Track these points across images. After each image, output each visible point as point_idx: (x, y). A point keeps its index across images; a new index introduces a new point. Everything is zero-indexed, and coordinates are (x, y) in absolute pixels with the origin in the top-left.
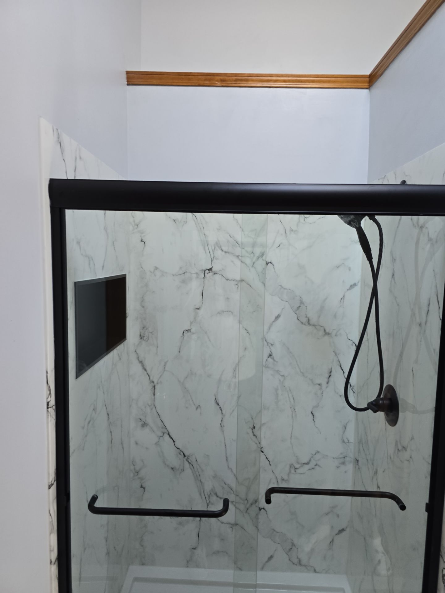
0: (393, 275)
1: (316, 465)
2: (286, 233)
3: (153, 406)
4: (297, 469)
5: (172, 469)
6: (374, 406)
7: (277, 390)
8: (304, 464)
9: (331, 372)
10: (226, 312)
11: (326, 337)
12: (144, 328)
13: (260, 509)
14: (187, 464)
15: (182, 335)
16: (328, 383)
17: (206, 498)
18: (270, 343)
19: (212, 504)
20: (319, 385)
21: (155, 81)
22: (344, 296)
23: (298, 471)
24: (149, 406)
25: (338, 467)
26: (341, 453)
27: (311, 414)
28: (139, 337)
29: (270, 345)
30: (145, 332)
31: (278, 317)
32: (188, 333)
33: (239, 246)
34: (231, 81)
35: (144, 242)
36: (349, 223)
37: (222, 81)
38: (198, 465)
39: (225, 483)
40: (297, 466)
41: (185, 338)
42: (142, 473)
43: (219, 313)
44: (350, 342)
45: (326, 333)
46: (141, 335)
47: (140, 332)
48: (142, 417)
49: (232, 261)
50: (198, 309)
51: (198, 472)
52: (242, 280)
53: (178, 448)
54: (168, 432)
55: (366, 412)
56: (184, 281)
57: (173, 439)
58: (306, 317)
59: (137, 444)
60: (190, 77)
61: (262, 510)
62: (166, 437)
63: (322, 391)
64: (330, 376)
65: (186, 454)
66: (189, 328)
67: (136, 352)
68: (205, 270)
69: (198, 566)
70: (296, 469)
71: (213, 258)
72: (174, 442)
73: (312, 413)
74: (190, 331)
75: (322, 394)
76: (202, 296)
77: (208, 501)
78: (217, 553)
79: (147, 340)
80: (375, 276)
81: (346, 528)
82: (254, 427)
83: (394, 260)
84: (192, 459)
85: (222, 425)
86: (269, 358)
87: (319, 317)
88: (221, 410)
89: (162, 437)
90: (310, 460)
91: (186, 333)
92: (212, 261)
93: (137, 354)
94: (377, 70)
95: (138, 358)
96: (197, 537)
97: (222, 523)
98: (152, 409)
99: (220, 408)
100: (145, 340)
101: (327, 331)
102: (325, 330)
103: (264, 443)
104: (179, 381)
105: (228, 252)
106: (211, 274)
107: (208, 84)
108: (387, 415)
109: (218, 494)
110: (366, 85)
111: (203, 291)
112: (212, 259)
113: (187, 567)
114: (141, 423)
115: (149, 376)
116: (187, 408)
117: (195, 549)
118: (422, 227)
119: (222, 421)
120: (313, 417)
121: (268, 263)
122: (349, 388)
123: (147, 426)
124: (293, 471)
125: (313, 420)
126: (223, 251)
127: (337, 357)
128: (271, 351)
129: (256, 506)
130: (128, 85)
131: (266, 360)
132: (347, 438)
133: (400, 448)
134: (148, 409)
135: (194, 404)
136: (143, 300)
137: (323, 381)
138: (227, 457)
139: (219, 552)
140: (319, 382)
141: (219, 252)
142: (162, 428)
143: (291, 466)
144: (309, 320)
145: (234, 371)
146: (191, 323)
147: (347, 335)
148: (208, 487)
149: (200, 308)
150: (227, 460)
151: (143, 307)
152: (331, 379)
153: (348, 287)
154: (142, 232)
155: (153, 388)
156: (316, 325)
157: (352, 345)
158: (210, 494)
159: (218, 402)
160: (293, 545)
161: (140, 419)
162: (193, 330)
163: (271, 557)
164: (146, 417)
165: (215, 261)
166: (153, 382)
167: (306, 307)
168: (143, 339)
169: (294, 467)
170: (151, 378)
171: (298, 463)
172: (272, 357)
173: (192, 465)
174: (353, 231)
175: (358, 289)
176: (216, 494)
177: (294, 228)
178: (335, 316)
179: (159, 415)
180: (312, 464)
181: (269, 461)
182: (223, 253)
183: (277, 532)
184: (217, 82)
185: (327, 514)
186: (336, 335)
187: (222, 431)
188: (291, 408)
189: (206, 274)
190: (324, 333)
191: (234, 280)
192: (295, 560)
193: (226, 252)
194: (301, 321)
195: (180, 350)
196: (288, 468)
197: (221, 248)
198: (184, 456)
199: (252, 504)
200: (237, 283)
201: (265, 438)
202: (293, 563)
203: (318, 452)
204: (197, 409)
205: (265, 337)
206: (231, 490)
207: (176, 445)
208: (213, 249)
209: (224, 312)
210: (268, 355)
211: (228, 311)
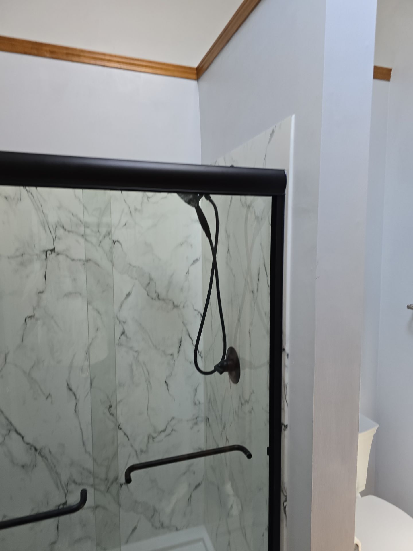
0: (228, 250)
1: (172, 430)
2: (131, 212)
5: (23, 466)
6: (220, 368)
7: (131, 366)
8: (161, 432)
9: (181, 342)
10: (73, 293)
11: (175, 310)
13: (121, 485)
14: (39, 458)
15: (24, 322)
16: (179, 352)
17: (63, 488)
18: (122, 321)
19: (70, 493)
20: (172, 355)
22: (188, 271)
23: (156, 440)
25: (192, 428)
26: (194, 415)
27: (165, 385)
29: (122, 323)
31: (129, 294)
32: (31, 319)
33: (83, 225)
36: (189, 202)
38: (53, 456)
39: (83, 468)
40: (155, 435)
41: (28, 325)
43: (66, 295)
44: (196, 313)
45: (175, 306)
49: (77, 241)
50: (42, 292)
51: (53, 463)
52: (88, 261)
53: (28, 444)
54: (15, 428)
55: (213, 374)
56: (22, 264)
57: (22, 435)
58: (156, 292)
61: (123, 486)
62: (14, 434)
63: (174, 361)
64: (180, 345)
65: (37, 448)
66: (32, 314)
68: (47, 251)
70: (153, 438)
71: (55, 237)
72: (23, 437)
73: (166, 383)
74: (34, 317)
75: (174, 363)
76: (45, 278)
77: (66, 492)
78: (79, 540)
80: (214, 251)
81: (202, 482)
82: (111, 406)
83: (228, 237)
84: (46, 452)
85: (76, 410)
86: (122, 335)
87: (168, 291)
89: (8, 435)
90: (166, 427)
91: (29, 320)
94: (203, 63)
99: (74, 394)
101: (176, 303)
102: (173, 304)
103: (121, 421)
104: (24, 372)
105: (72, 232)
106: (54, 254)
108: (230, 374)
109: (76, 481)
110: (195, 77)
111: (45, 273)
112: (54, 240)
116: (35, 399)
117: (54, 543)
118: (249, 207)
119: (76, 406)
120: (167, 386)
121: (115, 241)
122: (198, 355)
124: (151, 440)
125: (168, 389)
126: (65, 230)
127: (186, 327)
128: (123, 329)
129: (117, 483)
131: (119, 338)
132: (198, 400)
133: (243, 402)
135: (44, 394)
137: (175, 350)
138: (83, 442)
139: (81, 539)
140: (171, 352)
141: (62, 230)
142: (7, 425)
143: (149, 436)
144: (158, 296)
145: (86, 353)
146: (34, 309)
147: (193, 306)
148: (64, 478)
150: (84, 445)
152: (182, 348)
153: (191, 262)
156: (165, 299)
157: (198, 314)
158: (68, 483)
159: (70, 387)
160: (155, 510)
162: (37, 315)
163: (135, 529)
165: (57, 240)
167: (155, 283)
171: (155, 432)
172: (125, 334)
173: (46, 458)
174: (193, 210)
175: (200, 264)
176: (74, 482)
177: (139, 207)
178: (182, 289)
180: (168, 431)
181: (127, 437)
182: (66, 233)
183: (140, 503)
185: (184, 474)
186: (183, 307)
187: (77, 416)
188: (146, 381)
189: (48, 255)
190: (173, 306)
191: (80, 260)
192: (158, 525)
193: (69, 232)
194: (151, 297)
195: (23, 338)
196: (146, 439)
197: (63, 227)
198: (36, 450)
199: (112, 483)
200: (83, 263)
201: (122, 414)
202: (156, 528)
203: (173, 418)
204: (47, 398)
205: (117, 316)
206: (91, 473)
207: (25, 441)
208: (55, 228)
209: (71, 294)
210: (121, 333)
211: (75, 293)
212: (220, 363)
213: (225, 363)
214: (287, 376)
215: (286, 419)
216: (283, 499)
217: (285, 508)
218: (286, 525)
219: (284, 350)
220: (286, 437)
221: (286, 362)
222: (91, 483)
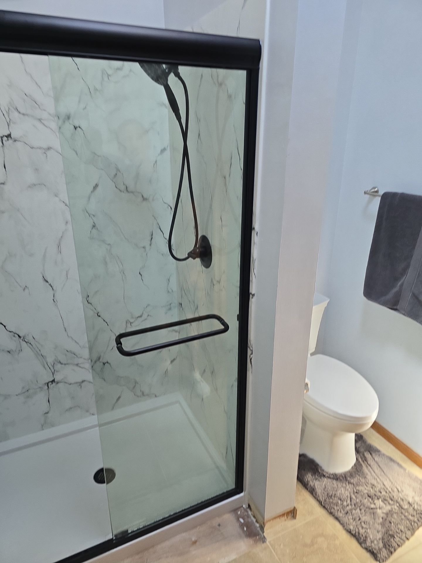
0: (199, 135)
1: (148, 316)
2: (90, 92)
4: (132, 323)
5: (9, 352)
7: (105, 259)
8: (138, 318)
9: (152, 235)
10: (37, 185)
11: (145, 203)
13: (104, 364)
14: (24, 344)
16: (151, 245)
17: (50, 369)
18: (92, 214)
19: (57, 371)
20: (144, 247)
22: (156, 161)
25: (167, 313)
26: (168, 302)
27: (139, 275)
29: (92, 216)
31: (96, 186)
33: (39, 107)
36: (156, 80)
38: (37, 342)
39: (67, 351)
40: (132, 321)
43: (29, 187)
44: (166, 206)
45: (144, 199)
49: (34, 126)
50: (3, 183)
51: (38, 348)
52: (49, 148)
53: (10, 332)
55: (187, 261)
57: (3, 324)
58: (124, 184)
61: (106, 364)
63: (146, 253)
65: (20, 335)
68: (2, 137)
69: (53, 426)
71: (10, 121)
72: (5, 327)
73: (140, 273)
75: (147, 255)
76: (5, 168)
77: (53, 371)
80: (185, 135)
81: (176, 357)
82: (88, 296)
83: (198, 120)
84: (30, 338)
85: (55, 300)
86: (92, 228)
87: (136, 183)
88: (51, 286)
90: (143, 314)
92: (8, 125)
96: (48, 403)
97: (70, 384)
99: (50, 285)
101: (145, 196)
102: (143, 196)
103: (99, 309)
105: (27, 115)
106: (10, 141)
109: (61, 362)
111: (4, 162)
113: (43, 429)
116: (12, 291)
117: (47, 413)
118: (220, 85)
119: (54, 296)
120: (141, 277)
121: (76, 127)
124: (129, 325)
125: (142, 279)
126: (20, 113)
127: (156, 220)
128: (94, 222)
129: (100, 362)
131: (91, 232)
132: (171, 289)
133: (215, 283)
135: (21, 286)
137: (147, 243)
138: (65, 328)
139: (71, 408)
140: (143, 245)
141: (16, 114)
143: (127, 321)
144: (127, 188)
145: (59, 246)
147: (162, 198)
148: (50, 360)
149: (5, 182)
150: (66, 331)
152: (153, 240)
153: (159, 152)
156: (134, 192)
157: (168, 208)
158: (54, 364)
159: (46, 278)
160: (136, 382)
162: (2, 208)
163: (119, 398)
165: (12, 125)
167: (123, 174)
169: (130, 322)
171: (132, 318)
172: (96, 228)
173: (30, 344)
175: (168, 153)
176: (60, 362)
177: (99, 87)
178: (150, 181)
180: (145, 316)
181: (107, 323)
182: (21, 116)
183: (122, 377)
186: (153, 200)
187: (56, 305)
188: (120, 272)
189: (4, 142)
190: (142, 199)
191: (40, 148)
192: (139, 393)
193: (24, 114)
194: (119, 190)
196: (125, 323)
197: (17, 109)
198: (19, 337)
199: (96, 362)
200: (44, 151)
201: (100, 303)
202: (138, 396)
203: (148, 305)
205: (86, 209)
206: (75, 354)
207: (7, 329)
208: (7, 111)
209: (35, 185)
210: (92, 226)
211: (40, 184)
212: (193, 250)
213: (198, 250)
214: (255, 252)
215: (253, 288)
216: (249, 352)
217: (251, 360)
218: (252, 372)
219: (254, 228)
220: (253, 303)
221: (256, 239)
222: (76, 363)
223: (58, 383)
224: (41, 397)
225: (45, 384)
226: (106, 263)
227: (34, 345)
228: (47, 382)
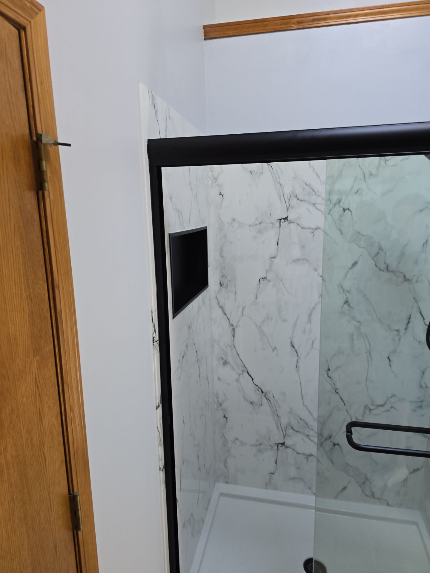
1: (392, 407)
2: (365, 177)
3: (233, 346)
4: (371, 410)
5: (251, 403)
7: (352, 335)
8: (379, 406)
9: (410, 318)
10: (301, 260)
11: (406, 283)
12: (223, 276)
13: (334, 445)
14: (265, 400)
15: (258, 282)
16: (406, 329)
17: (282, 430)
18: (346, 290)
19: (288, 436)
20: (397, 331)
21: (231, 32)
22: (427, 241)
23: (372, 412)
24: (230, 347)
25: (414, 411)
26: (419, 398)
27: (388, 360)
28: (219, 285)
29: (346, 292)
30: (224, 280)
31: (355, 264)
32: (264, 281)
33: (315, 194)
34: (308, 22)
35: (223, 195)
37: (299, 23)
38: (275, 401)
39: (300, 419)
40: (372, 407)
41: (261, 285)
42: (225, 405)
43: (294, 261)
45: (406, 279)
46: (220, 283)
47: (220, 281)
48: (223, 356)
49: (308, 210)
50: (274, 257)
51: (275, 407)
52: (317, 228)
53: (256, 385)
54: (247, 370)
56: (260, 232)
57: (252, 377)
58: (385, 263)
59: (219, 379)
60: (265, 23)
61: (337, 446)
62: (246, 375)
63: (399, 337)
65: (264, 391)
66: (265, 276)
67: (216, 298)
68: (281, 220)
69: (275, 489)
71: (289, 207)
72: (252, 379)
73: (388, 358)
74: (266, 279)
75: (400, 339)
76: (278, 245)
77: (285, 434)
78: (293, 479)
79: (226, 287)
81: (421, 468)
82: (329, 370)
84: (270, 396)
85: (297, 366)
86: (344, 304)
87: (399, 263)
88: (297, 352)
89: (242, 374)
90: (385, 403)
91: (262, 281)
92: (287, 211)
93: (218, 300)
95: (219, 303)
96: (275, 464)
97: (298, 453)
98: (232, 349)
99: (296, 351)
100: (224, 288)
101: (407, 277)
102: (405, 277)
103: (338, 385)
104: (257, 325)
105: (304, 201)
106: (286, 223)
107: (284, 29)
109: (294, 427)
111: (278, 240)
112: (287, 208)
113: (266, 488)
114: (222, 362)
115: (229, 320)
116: (264, 349)
117: (273, 473)
119: (297, 362)
120: (390, 362)
121: (345, 209)
123: (228, 364)
124: (367, 412)
125: (390, 365)
126: (298, 199)
127: (417, 304)
128: (347, 298)
129: (330, 441)
130: (205, 39)
131: (342, 307)
132: (425, 383)
134: (229, 350)
135: (271, 347)
136: (222, 251)
137: (401, 327)
138: (302, 395)
139: (295, 478)
140: (396, 328)
141: (295, 200)
142: (242, 366)
143: (366, 407)
144: (388, 267)
145: (309, 316)
146: (267, 271)
148: (284, 421)
149: (275, 256)
150: (302, 398)
151: (222, 257)
152: (410, 325)
154: (220, 186)
155: (233, 331)
156: (395, 271)
158: (287, 427)
159: (293, 345)
160: (367, 479)
161: (222, 358)
162: (268, 278)
163: (345, 488)
164: (227, 356)
165: (290, 209)
166: (233, 325)
167: (385, 253)
168: (223, 287)
169: (369, 408)
170: (231, 322)
171: (373, 405)
172: (348, 303)
173: (270, 401)
176: (292, 428)
177: (374, 172)
178: (416, 262)
179: (238, 355)
180: (387, 407)
181: (344, 402)
182: (299, 202)
183: (351, 466)
184: (293, 25)
186: (416, 282)
187: (298, 371)
188: (366, 353)
189: (281, 223)
190: (404, 279)
191: (310, 228)
192: (368, 493)
193: (301, 201)
194: (379, 268)
195: (256, 296)
196: (362, 409)
197: (296, 197)
198: (262, 392)
199: (326, 439)
200: (312, 231)
201: (339, 380)
202: (367, 496)
203: (394, 395)
204: (273, 350)
205: (341, 285)
206: (307, 425)
207: (254, 383)
208: (289, 198)
209: (299, 260)
210: (344, 301)
211: (303, 259)
222: (307, 434)
223: (287, 447)
224: (269, 455)
225: (276, 444)
226: (352, 340)
227: (273, 404)
228: (278, 443)
